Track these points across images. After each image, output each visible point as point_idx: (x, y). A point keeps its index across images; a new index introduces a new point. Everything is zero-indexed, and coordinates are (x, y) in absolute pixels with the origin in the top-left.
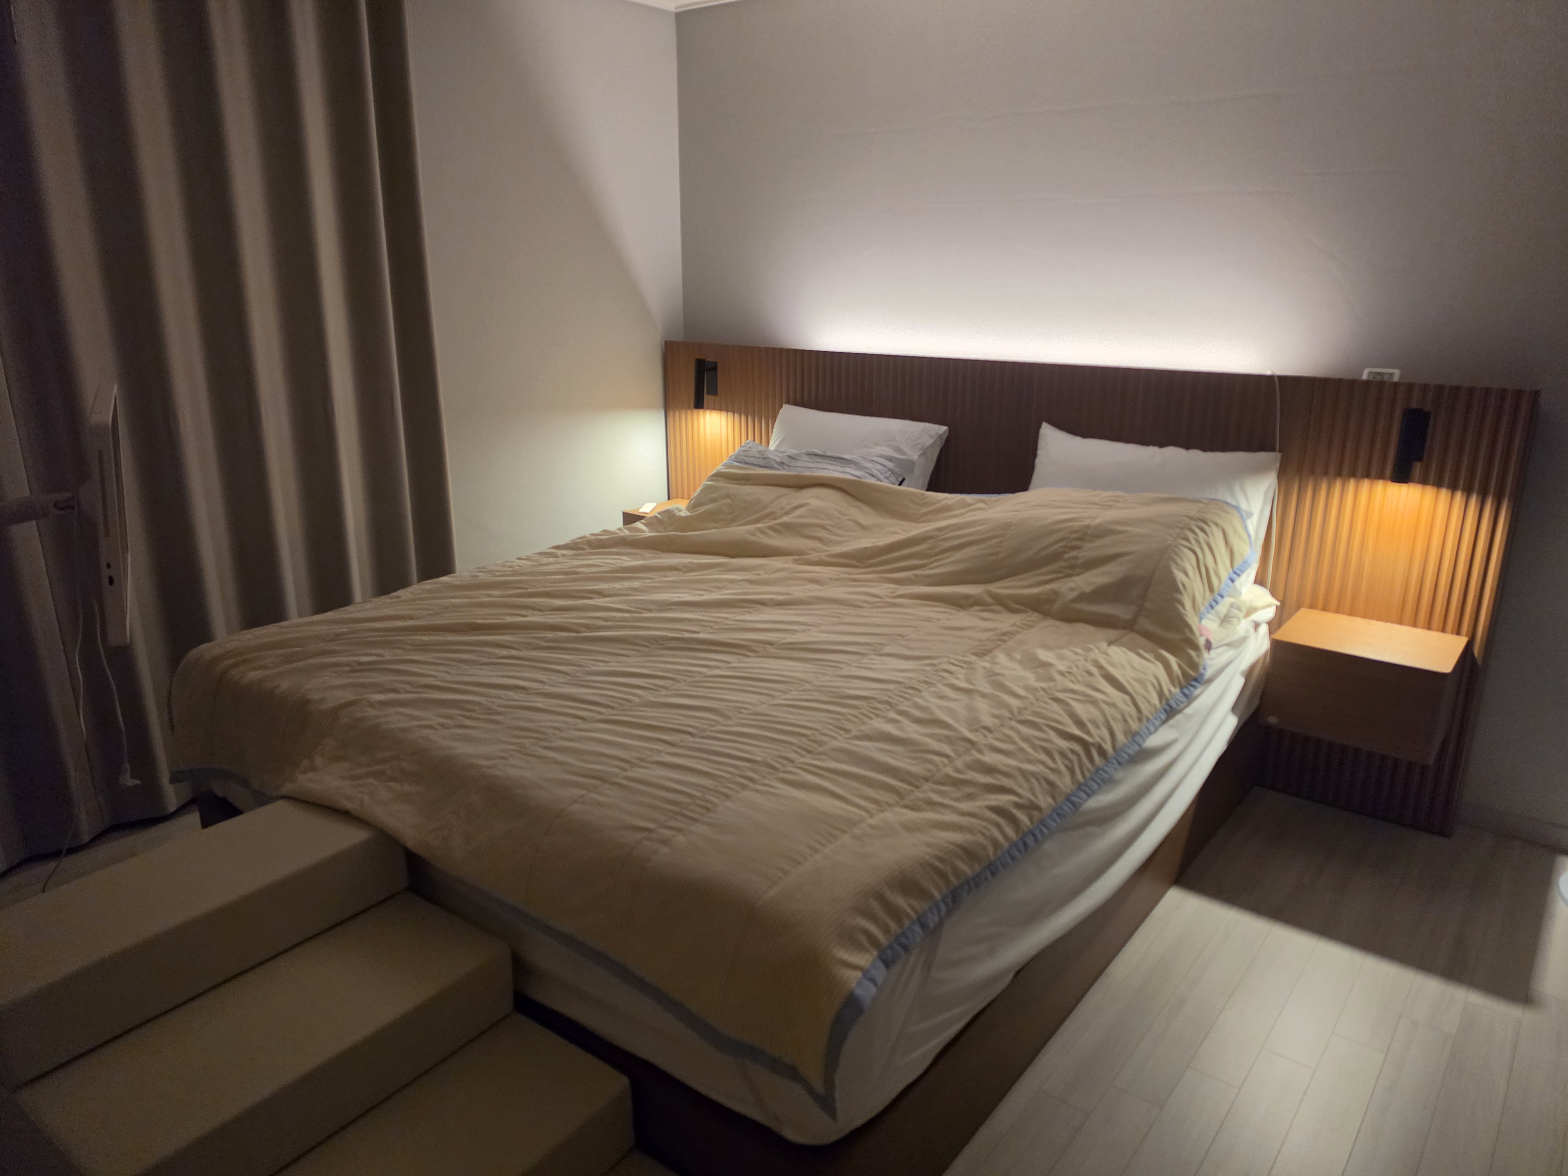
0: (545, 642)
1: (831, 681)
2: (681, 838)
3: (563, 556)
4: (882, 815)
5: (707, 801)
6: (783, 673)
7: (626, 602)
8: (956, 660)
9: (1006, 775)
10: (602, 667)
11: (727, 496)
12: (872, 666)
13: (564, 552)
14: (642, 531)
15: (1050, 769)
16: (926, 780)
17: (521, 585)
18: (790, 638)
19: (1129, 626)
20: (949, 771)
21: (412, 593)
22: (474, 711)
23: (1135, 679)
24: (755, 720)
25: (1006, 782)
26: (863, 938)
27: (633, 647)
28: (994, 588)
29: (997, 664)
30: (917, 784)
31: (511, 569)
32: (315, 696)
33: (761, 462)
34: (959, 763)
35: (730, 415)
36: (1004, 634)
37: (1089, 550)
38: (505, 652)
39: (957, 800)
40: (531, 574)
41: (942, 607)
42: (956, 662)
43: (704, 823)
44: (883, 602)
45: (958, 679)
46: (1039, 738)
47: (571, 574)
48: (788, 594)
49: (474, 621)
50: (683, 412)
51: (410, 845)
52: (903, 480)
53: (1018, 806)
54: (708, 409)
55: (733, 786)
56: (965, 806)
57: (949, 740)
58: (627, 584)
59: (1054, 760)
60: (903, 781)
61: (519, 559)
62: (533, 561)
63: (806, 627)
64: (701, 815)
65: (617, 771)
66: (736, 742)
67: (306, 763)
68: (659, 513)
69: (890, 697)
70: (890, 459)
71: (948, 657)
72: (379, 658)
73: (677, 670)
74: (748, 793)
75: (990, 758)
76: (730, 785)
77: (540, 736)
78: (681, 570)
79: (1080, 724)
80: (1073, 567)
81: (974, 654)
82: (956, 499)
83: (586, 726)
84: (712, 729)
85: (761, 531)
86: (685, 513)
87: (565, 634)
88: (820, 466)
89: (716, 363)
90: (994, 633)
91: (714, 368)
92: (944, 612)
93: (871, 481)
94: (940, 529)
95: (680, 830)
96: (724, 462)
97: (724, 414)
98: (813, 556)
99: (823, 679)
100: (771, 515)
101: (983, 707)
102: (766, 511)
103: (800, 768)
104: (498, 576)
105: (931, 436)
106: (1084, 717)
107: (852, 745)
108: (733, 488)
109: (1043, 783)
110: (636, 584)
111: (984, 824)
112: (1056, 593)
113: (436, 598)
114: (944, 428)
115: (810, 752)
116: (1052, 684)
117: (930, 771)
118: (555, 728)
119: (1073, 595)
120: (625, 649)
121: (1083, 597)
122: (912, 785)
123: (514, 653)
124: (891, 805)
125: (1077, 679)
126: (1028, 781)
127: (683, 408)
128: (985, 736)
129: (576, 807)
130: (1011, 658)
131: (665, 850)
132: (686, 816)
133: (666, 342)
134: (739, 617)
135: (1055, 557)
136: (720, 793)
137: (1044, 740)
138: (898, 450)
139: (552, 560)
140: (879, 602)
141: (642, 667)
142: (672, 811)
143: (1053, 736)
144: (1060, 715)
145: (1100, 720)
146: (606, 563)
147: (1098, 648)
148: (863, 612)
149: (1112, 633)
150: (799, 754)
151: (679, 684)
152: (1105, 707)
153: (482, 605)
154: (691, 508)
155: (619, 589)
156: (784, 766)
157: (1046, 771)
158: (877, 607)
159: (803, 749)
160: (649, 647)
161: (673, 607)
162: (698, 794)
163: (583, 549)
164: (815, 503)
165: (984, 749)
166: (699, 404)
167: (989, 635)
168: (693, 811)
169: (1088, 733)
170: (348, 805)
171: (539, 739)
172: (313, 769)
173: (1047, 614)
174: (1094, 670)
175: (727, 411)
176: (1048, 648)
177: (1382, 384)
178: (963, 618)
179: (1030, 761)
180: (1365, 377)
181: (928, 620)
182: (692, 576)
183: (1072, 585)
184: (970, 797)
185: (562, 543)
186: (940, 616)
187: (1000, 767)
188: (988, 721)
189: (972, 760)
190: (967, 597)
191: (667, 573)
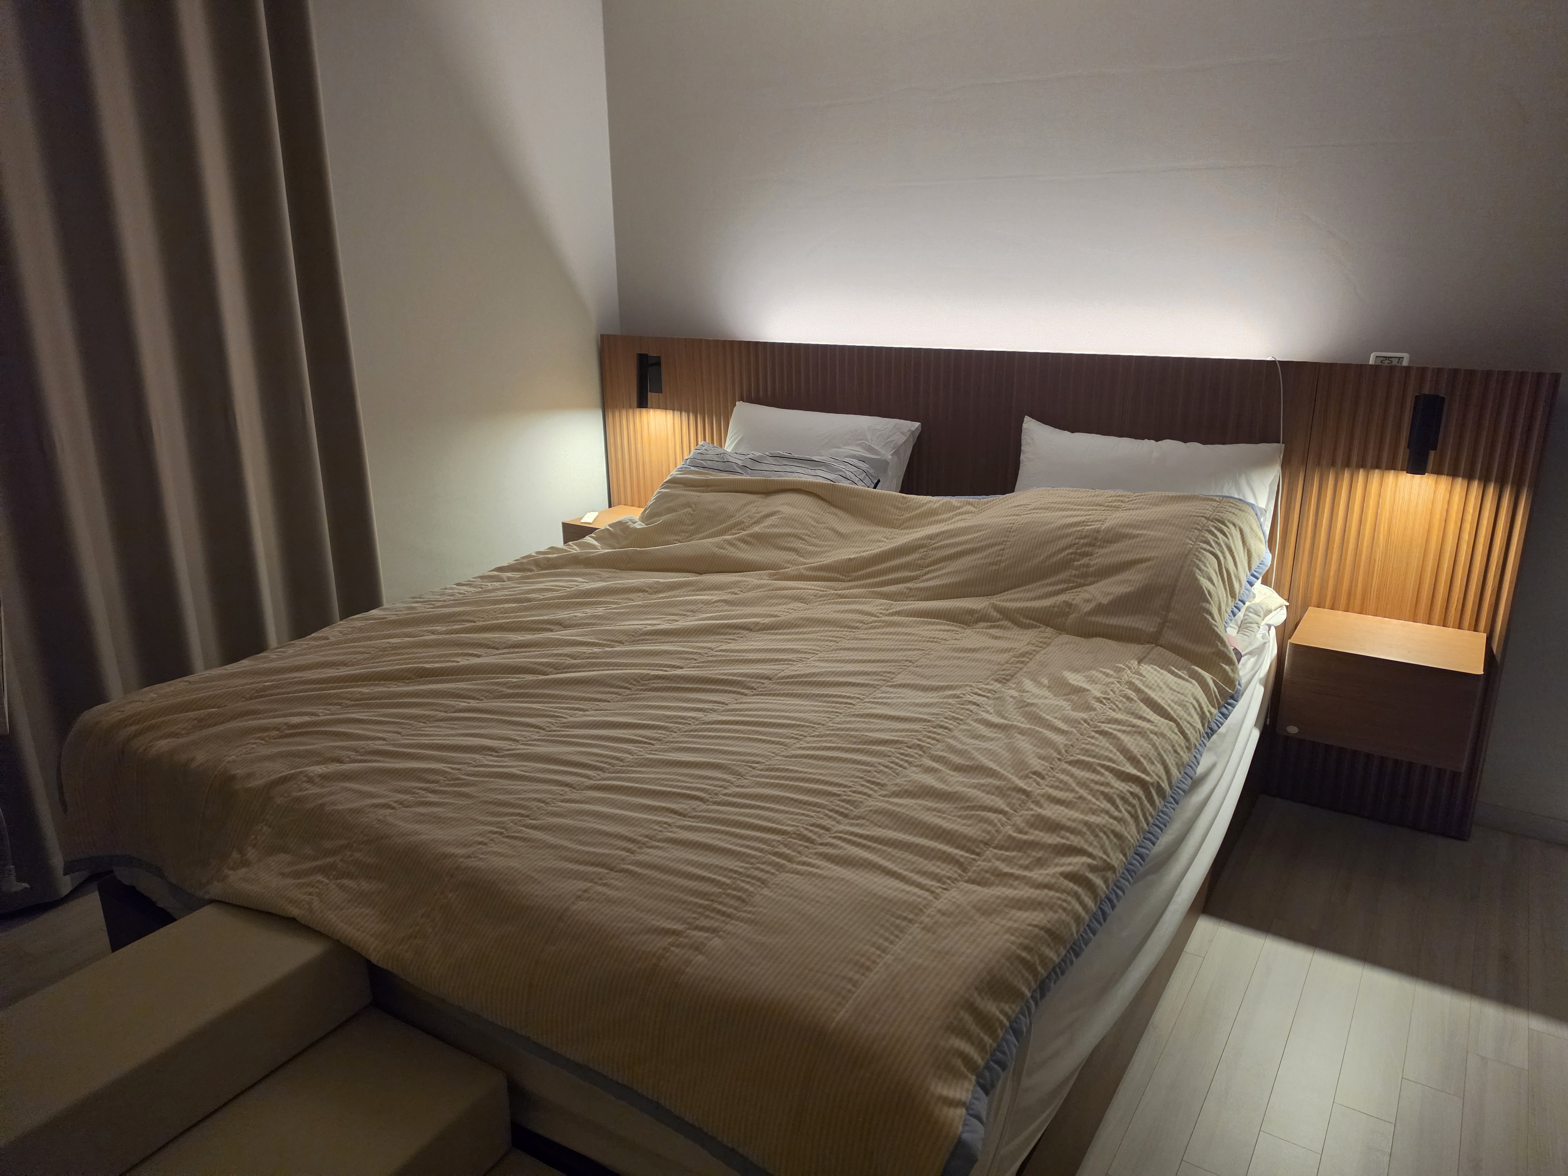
0: (509, 688)
1: (848, 722)
2: (716, 942)
3: (509, 579)
4: (947, 894)
5: (741, 889)
6: (792, 715)
7: (593, 633)
8: (980, 689)
9: (1073, 831)
10: (580, 718)
11: (688, 505)
12: (889, 701)
13: (509, 574)
14: (594, 547)
15: (1115, 818)
16: (986, 844)
17: (468, 618)
18: (790, 670)
19: (1154, 639)
20: (1009, 830)
21: (341, 632)
22: (437, 782)
23: (1176, 703)
24: (772, 777)
25: (1075, 841)
26: (958, 1063)
27: (613, 690)
28: (997, 600)
29: (1024, 691)
30: (978, 850)
31: (452, 598)
32: (240, 771)
33: (721, 466)
34: (1018, 820)
35: (677, 414)
36: (1023, 655)
37: (1102, 557)
38: (463, 704)
39: (1026, 868)
40: (476, 603)
41: (945, 624)
42: (980, 692)
43: (742, 920)
44: (880, 621)
45: (988, 712)
46: (1096, 783)
47: (524, 602)
48: (772, 616)
49: (421, 665)
50: (624, 412)
51: (374, 959)
52: (879, 481)
53: (1093, 869)
54: (652, 408)
55: (768, 868)
56: (1037, 874)
57: (1000, 792)
58: (589, 611)
59: (1117, 808)
60: (962, 848)
61: (458, 584)
62: (475, 587)
63: (803, 656)
64: (736, 909)
65: (624, 854)
66: (758, 807)
67: (235, 855)
68: (609, 525)
69: (919, 740)
70: (863, 460)
71: (971, 686)
72: (314, 718)
73: (669, 717)
74: (785, 876)
75: (1052, 812)
76: (763, 867)
77: (523, 812)
78: (647, 591)
79: (1133, 760)
80: (1085, 575)
81: (996, 680)
82: (941, 502)
83: (575, 795)
84: (726, 791)
85: (730, 543)
86: (640, 525)
87: (530, 677)
88: (788, 469)
89: (659, 357)
90: (1011, 654)
91: (657, 363)
92: (948, 631)
93: (846, 484)
94: (930, 537)
95: (714, 931)
96: (679, 467)
97: (670, 414)
98: (791, 570)
99: (838, 720)
100: (739, 525)
101: (1024, 744)
102: (731, 522)
103: (840, 838)
104: (438, 607)
105: (902, 433)
106: (1136, 751)
107: (892, 803)
108: (693, 495)
109: (1112, 836)
110: (600, 611)
111: (1064, 896)
112: (1069, 605)
113: (370, 638)
114: (917, 424)
115: (846, 816)
116: (1093, 713)
117: (988, 833)
118: (539, 800)
119: (1088, 607)
120: (603, 693)
121: (1100, 609)
122: (973, 852)
123: (473, 703)
124: (954, 881)
125: (1117, 706)
126: (1097, 836)
127: (623, 408)
128: (1038, 784)
129: (581, 905)
130: (1039, 684)
131: (700, 958)
132: (719, 912)
133: (602, 336)
134: (724, 647)
135: (1065, 565)
136: (754, 878)
137: (1102, 784)
138: (870, 449)
139: (497, 584)
140: (876, 622)
141: (628, 715)
142: (700, 906)
143: (1110, 778)
144: (1111, 751)
145: (1153, 753)
146: (561, 587)
147: (1130, 668)
148: (860, 634)
149: (1138, 649)
150: (834, 819)
151: (674, 735)
152: (1155, 738)
153: (426, 645)
154: (645, 518)
155: (581, 618)
156: (820, 836)
157: (1111, 821)
158: (874, 628)
159: (837, 812)
160: (629, 689)
161: (648, 637)
162: (728, 881)
163: (531, 571)
164: (787, 510)
165: (1042, 801)
166: (643, 403)
167: (1006, 656)
168: (725, 905)
169: (1145, 771)
170: (294, 911)
171: (522, 815)
172: (245, 863)
173: (1061, 629)
174: (1133, 695)
175: (674, 410)
176: (1076, 670)
177: (1392, 369)
178: (972, 638)
179: (1094, 812)
180: (1371, 362)
181: (933, 640)
182: (660, 598)
183: (1087, 596)
184: (1040, 863)
185: (505, 564)
186: (945, 635)
187: (1064, 821)
188: (1037, 764)
189: (1033, 815)
190: (971, 612)
191: (631, 596)
